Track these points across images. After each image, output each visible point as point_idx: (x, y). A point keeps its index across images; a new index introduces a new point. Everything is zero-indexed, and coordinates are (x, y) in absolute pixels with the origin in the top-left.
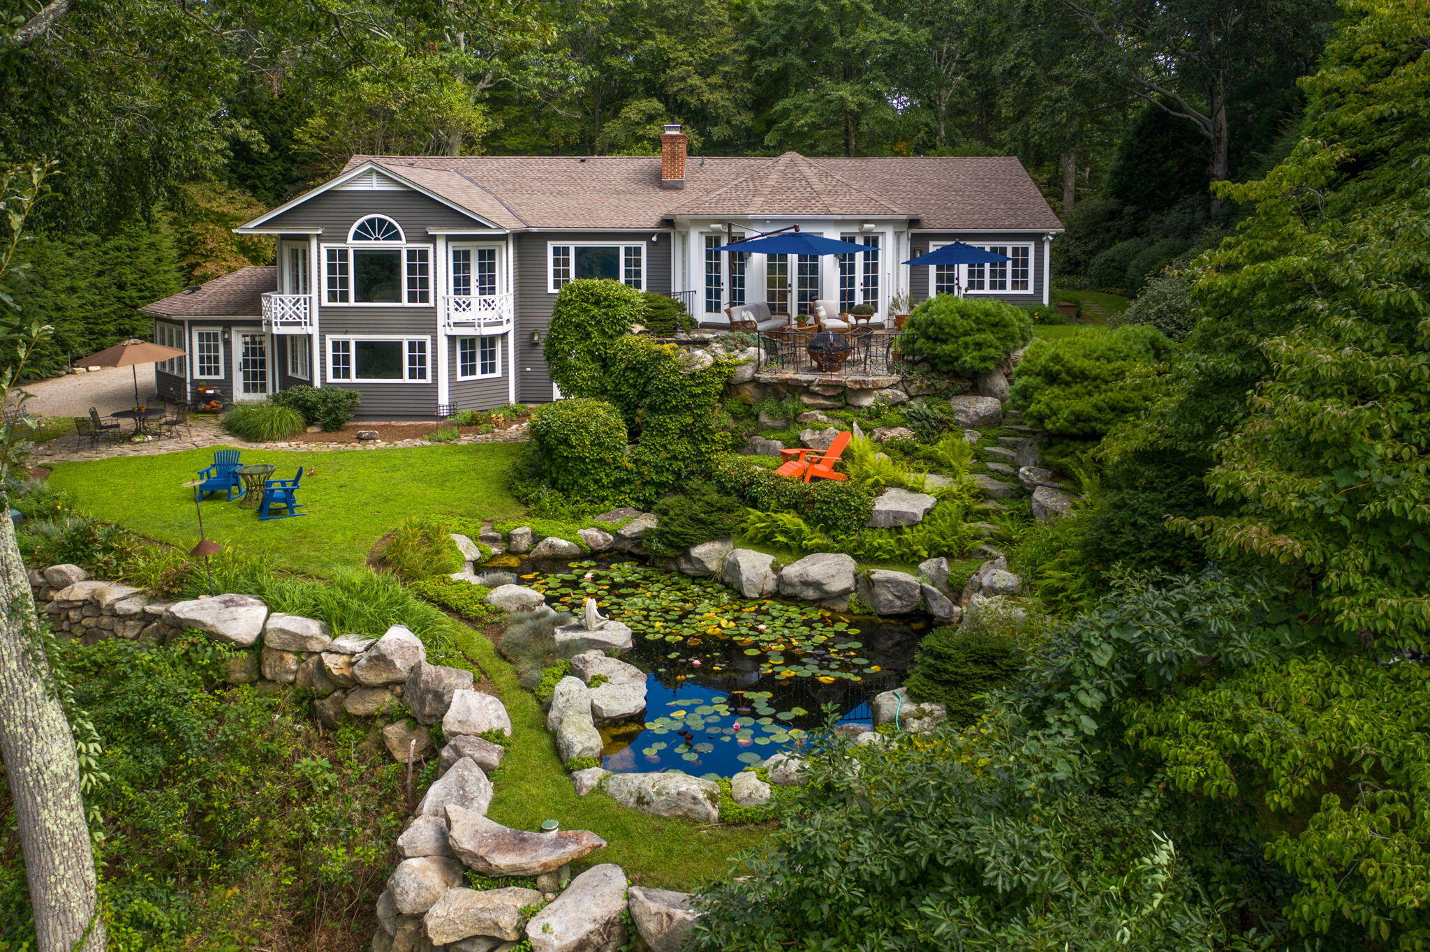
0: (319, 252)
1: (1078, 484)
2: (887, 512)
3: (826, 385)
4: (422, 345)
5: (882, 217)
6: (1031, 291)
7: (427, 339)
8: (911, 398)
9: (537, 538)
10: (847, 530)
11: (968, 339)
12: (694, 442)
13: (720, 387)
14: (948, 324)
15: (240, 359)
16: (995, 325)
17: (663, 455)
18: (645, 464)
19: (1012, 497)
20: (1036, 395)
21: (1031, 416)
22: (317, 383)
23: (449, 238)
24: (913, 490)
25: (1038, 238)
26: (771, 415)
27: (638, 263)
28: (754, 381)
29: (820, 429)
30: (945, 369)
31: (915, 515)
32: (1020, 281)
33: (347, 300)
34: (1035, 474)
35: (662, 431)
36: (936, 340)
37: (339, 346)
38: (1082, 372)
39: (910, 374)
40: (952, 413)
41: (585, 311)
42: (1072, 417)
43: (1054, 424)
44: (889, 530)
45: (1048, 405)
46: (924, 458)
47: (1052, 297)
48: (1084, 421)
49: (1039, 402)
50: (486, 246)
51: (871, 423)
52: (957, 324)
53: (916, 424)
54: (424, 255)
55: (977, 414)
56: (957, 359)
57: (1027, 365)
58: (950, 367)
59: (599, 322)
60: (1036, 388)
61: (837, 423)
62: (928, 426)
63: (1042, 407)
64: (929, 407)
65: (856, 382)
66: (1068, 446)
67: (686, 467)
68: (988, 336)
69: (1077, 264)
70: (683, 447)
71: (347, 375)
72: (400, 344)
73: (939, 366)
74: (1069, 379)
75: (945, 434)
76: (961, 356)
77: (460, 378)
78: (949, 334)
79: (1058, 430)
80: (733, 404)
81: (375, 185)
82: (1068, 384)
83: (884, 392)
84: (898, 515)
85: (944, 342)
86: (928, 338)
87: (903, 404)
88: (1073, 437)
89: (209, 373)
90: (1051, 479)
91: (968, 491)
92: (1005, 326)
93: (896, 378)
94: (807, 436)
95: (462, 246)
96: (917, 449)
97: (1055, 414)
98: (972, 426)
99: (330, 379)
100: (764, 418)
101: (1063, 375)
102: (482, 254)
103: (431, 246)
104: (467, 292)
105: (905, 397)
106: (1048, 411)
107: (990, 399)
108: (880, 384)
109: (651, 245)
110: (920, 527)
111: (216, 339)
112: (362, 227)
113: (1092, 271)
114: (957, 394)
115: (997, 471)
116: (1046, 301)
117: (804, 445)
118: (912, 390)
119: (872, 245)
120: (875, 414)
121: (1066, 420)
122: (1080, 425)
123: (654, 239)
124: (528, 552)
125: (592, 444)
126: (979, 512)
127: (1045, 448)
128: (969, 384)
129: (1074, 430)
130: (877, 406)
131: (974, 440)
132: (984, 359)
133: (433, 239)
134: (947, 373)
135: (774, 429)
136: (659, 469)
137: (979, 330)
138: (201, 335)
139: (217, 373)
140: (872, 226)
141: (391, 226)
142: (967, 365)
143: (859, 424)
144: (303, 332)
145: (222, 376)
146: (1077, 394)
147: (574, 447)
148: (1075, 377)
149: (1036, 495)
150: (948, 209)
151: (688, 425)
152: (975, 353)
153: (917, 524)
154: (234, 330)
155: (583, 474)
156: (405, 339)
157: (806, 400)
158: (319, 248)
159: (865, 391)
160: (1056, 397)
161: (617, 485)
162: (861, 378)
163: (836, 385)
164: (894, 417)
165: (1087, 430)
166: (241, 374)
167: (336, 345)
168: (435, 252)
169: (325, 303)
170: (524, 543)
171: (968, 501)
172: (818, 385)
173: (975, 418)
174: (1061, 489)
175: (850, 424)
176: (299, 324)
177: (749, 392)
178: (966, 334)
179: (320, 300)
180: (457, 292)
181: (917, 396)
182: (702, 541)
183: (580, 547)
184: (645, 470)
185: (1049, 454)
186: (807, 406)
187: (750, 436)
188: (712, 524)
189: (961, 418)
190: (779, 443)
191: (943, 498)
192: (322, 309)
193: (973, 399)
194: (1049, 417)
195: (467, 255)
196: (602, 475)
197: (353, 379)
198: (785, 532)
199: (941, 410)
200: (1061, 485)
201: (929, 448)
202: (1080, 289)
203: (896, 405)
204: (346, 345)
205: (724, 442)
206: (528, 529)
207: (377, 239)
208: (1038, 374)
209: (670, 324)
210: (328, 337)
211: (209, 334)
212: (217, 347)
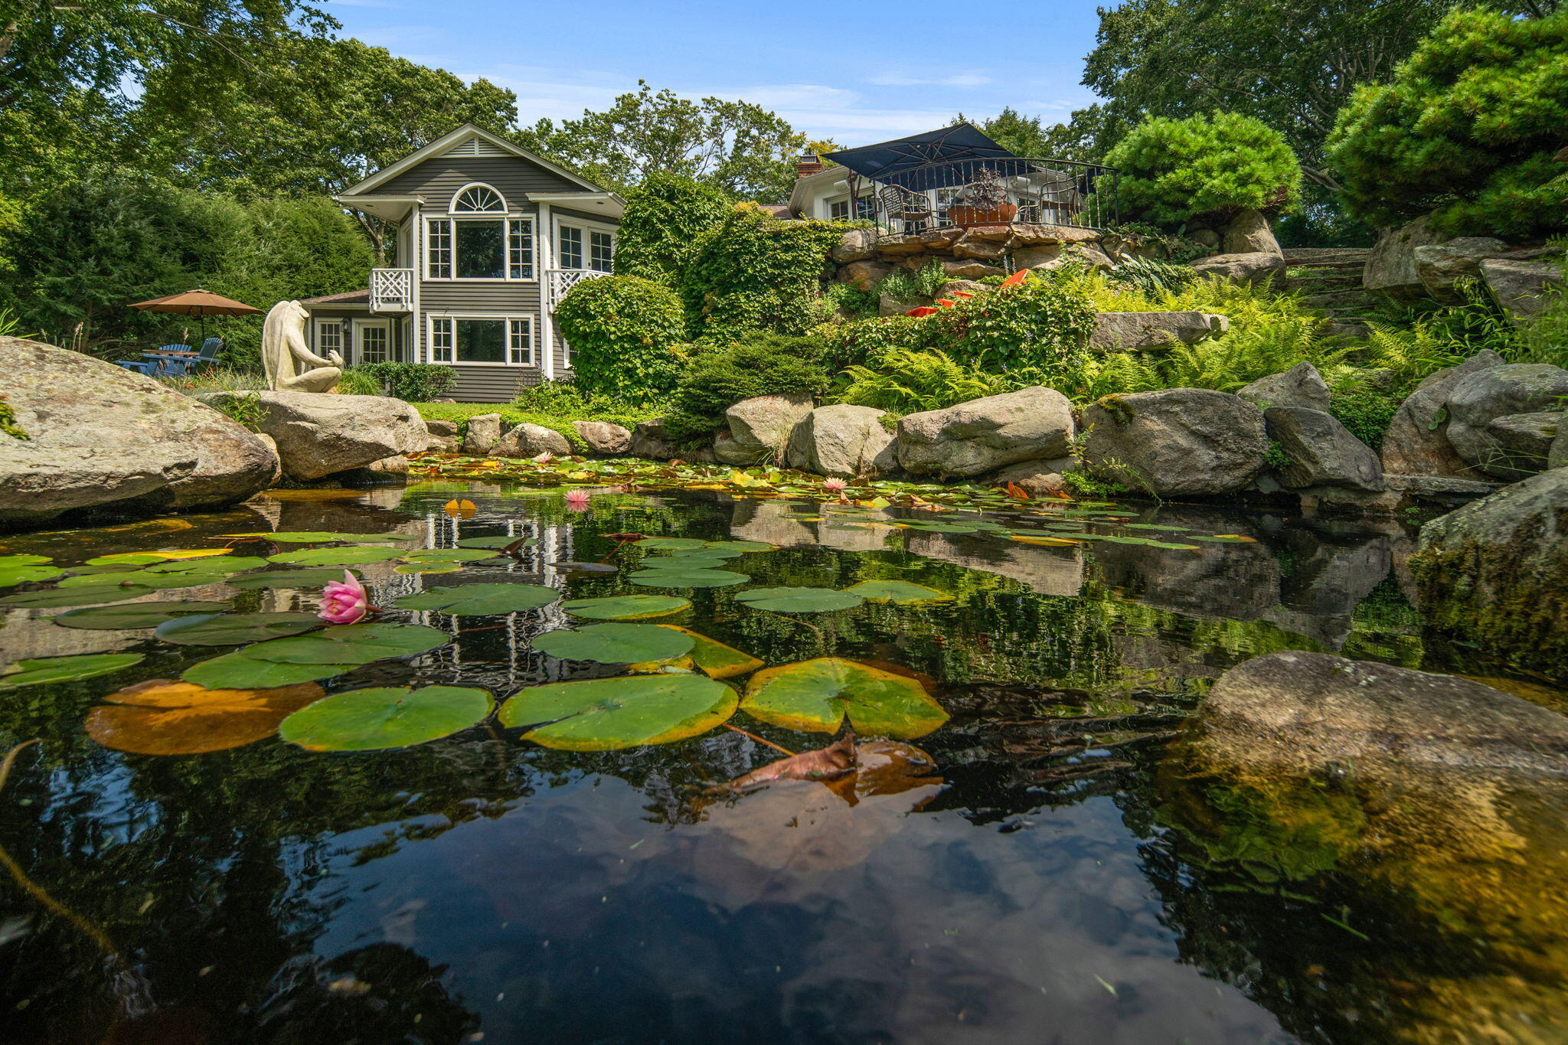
0: (421, 224)
2: (1129, 318)
3: (981, 242)
4: (526, 323)
7: (531, 317)
15: (361, 353)
22: (417, 364)
23: (555, 209)
26: (897, 293)
31: (1195, 315)
33: (449, 276)
37: (442, 325)
39: (1115, 230)
50: (600, 228)
54: (527, 226)
65: (1027, 228)
71: (448, 357)
72: (500, 326)
81: (476, 152)
84: (1154, 322)
95: (572, 223)
99: (431, 360)
100: (888, 302)
102: (595, 238)
103: (534, 215)
105: (1108, 260)
107: (1260, 253)
111: (337, 332)
112: (464, 196)
118: (1119, 253)
133: (534, 207)
138: (323, 326)
141: (494, 197)
144: (404, 309)
154: (354, 321)
156: (508, 317)
157: (949, 267)
158: (421, 219)
167: (437, 323)
168: (538, 225)
169: (427, 277)
172: (968, 240)
176: (398, 300)
177: (865, 271)
179: (421, 273)
182: (751, 398)
192: (424, 284)
195: (576, 233)
197: (454, 361)
204: (448, 324)
207: (479, 209)
210: (429, 315)
211: (330, 326)
212: (337, 338)
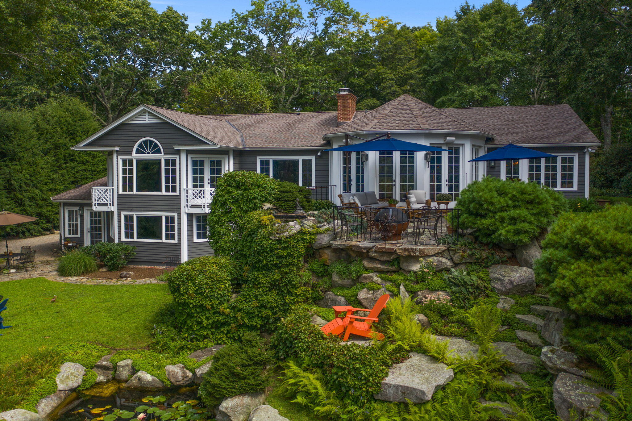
0: (117, 161)
1: (609, 375)
2: (397, 387)
3: (382, 252)
4: (173, 218)
5: (461, 132)
6: (575, 188)
7: (175, 214)
8: (456, 265)
9: (134, 370)
10: (355, 401)
11: (504, 214)
12: (280, 293)
13: (303, 251)
14: (486, 201)
15: (89, 226)
16: (531, 202)
17: (255, 304)
18: (240, 310)
19: (536, 374)
20: (560, 270)
21: (554, 292)
22: (116, 241)
23: (188, 152)
24: (434, 359)
25: (581, 150)
26: (340, 274)
27: (310, 170)
28: (329, 246)
29: (373, 289)
30: (485, 240)
31: (423, 393)
32: (567, 181)
33: (132, 191)
34: (559, 357)
35: (256, 284)
36: (477, 215)
37: (129, 219)
38: (614, 246)
39: (454, 244)
40: (490, 281)
41: (229, 193)
42: (601, 298)
43: (580, 303)
44: (399, 405)
45: (573, 281)
46: (458, 322)
47: (592, 194)
48: (616, 303)
49: (564, 277)
50: (215, 157)
51: (417, 286)
52: (494, 200)
53: (454, 289)
54: (174, 162)
55: (511, 282)
56: (494, 232)
57: (554, 237)
58: (489, 239)
59: (237, 201)
60: (561, 262)
61: (388, 285)
62: (465, 291)
63: (566, 283)
64: (468, 274)
65: (405, 250)
66: (597, 330)
67: (274, 313)
68: (523, 212)
69: (612, 181)
70: (272, 298)
71: (132, 237)
72: (160, 218)
73: (480, 239)
74: (598, 253)
75: (481, 299)
76: (497, 229)
77: (195, 240)
78: (487, 209)
79: (584, 310)
80: (315, 265)
81: (147, 120)
82: (597, 259)
83: (430, 259)
84: (407, 391)
85: (484, 216)
86: (471, 214)
87: (448, 270)
88: (604, 320)
89: (73, 234)
90: (577, 365)
91: (488, 365)
92: (539, 203)
93: (442, 247)
94: (362, 295)
95: (199, 157)
96: (452, 313)
97: (581, 292)
98: (507, 293)
99: (123, 239)
100: (335, 278)
101: (591, 249)
102: (212, 163)
103: (178, 157)
104: (202, 186)
105: (449, 263)
106: (572, 288)
107: (524, 269)
108: (426, 252)
109: (317, 158)
110: (429, 407)
111: (76, 215)
112: (140, 146)
113: (622, 185)
114: (495, 263)
115: (525, 341)
116: (587, 195)
117: (359, 303)
118: (456, 258)
119: (454, 152)
120: (421, 279)
121: (593, 300)
122: (611, 307)
123: (319, 154)
124: (126, 381)
125: (196, 292)
126: (498, 389)
127: (571, 328)
128: (508, 254)
129: (603, 313)
130: (423, 272)
131: (507, 306)
132: (518, 232)
133: (178, 152)
134: (487, 244)
135: (343, 287)
136: (250, 316)
137: (515, 207)
138: (69, 211)
139: (77, 234)
140: (454, 138)
141: (156, 145)
142: (503, 238)
143: (405, 287)
144: (109, 210)
145: (79, 236)
146: (607, 271)
147: (183, 295)
148: (605, 251)
149: (558, 384)
150: (516, 133)
151: (276, 280)
152: (510, 227)
153: (426, 402)
154: (85, 208)
155: (190, 316)
156: (163, 215)
157: (366, 263)
158: (117, 159)
159: (413, 258)
160: (583, 273)
161: (217, 326)
162: (410, 247)
163: (391, 252)
164: (437, 282)
165: (621, 314)
166: (89, 234)
167: (126, 217)
168: (180, 161)
169: (121, 192)
170: (124, 373)
171: (486, 377)
172: (375, 252)
173: (509, 286)
174: (588, 379)
175: (398, 287)
176: (106, 205)
177: (327, 255)
178: (502, 209)
179: (118, 190)
180: (195, 186)
181: (461, 263)
182: (232, 395)
183: (163, 382)
184: (239, 315)
185: (574, 336)
186: (367, 269)
187: (325, 291)
188: (244, 378)
189: (497, 285)
190: (343, 299)
191: (462, 371)
192: (119, 195)
193: (508, 268)
194: (574, 296)
195: (202, 163)
196: (203, 318)
197: (135, 239)
198: (307, 394)
199: (479, 277)
200: (588, 374)
201: (463, 313)
202: (614, 196)
203: (441, 271)
204: (132, 217)
205: (305, 295)
206: (129, 362)
207: (148, 153)
208: (566, 247)
209: (291, 203)
210: (122, 213)
211: (73, 211)
212: (77, 218)
